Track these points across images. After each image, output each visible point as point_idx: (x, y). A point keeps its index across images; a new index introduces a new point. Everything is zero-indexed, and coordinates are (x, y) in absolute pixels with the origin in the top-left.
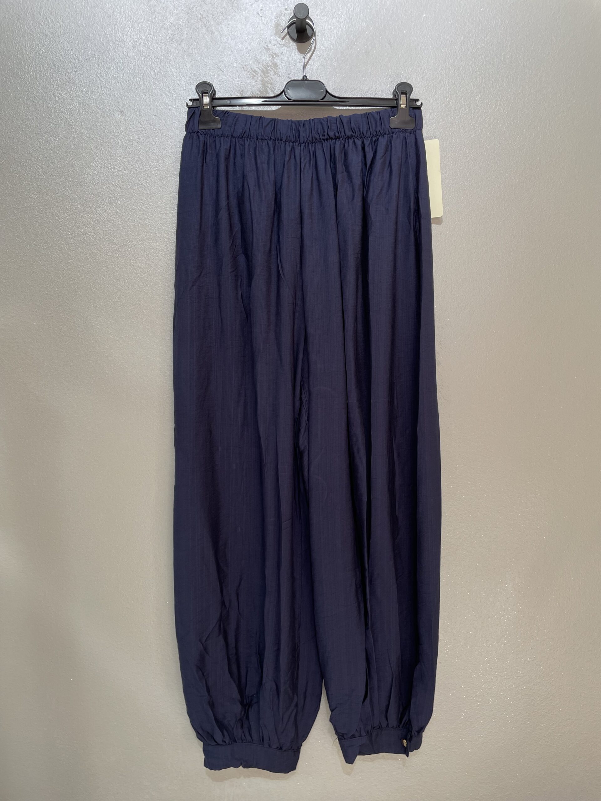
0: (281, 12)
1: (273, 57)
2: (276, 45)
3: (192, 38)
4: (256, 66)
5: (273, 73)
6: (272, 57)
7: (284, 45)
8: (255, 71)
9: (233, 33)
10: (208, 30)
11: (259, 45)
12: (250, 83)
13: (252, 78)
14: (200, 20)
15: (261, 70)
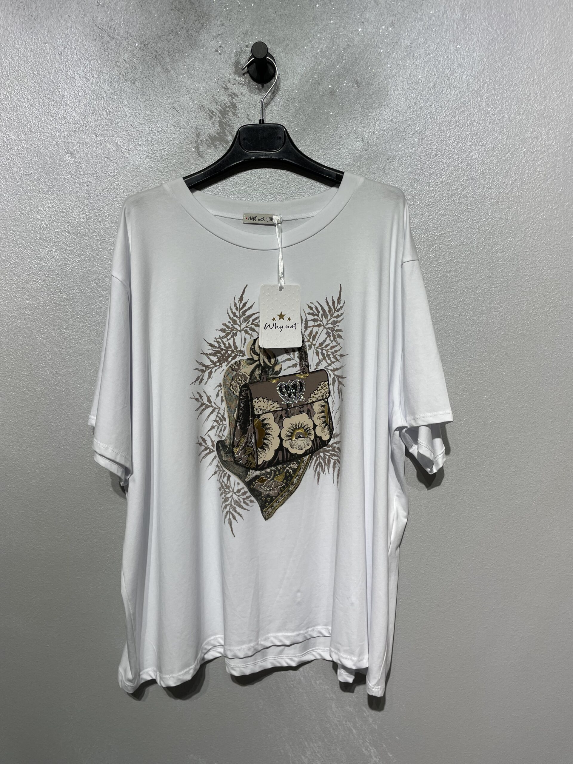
0: (241, 49)
1: (232, 97)
2: (235, 84)
3: (146, 76)
4: (214, 107)
5: (232, 114)
7: (244, 85)
8: (212, 112)
10: (163, 68)
11: (217, 85)
13: (209, 119)
15: (219, 112)
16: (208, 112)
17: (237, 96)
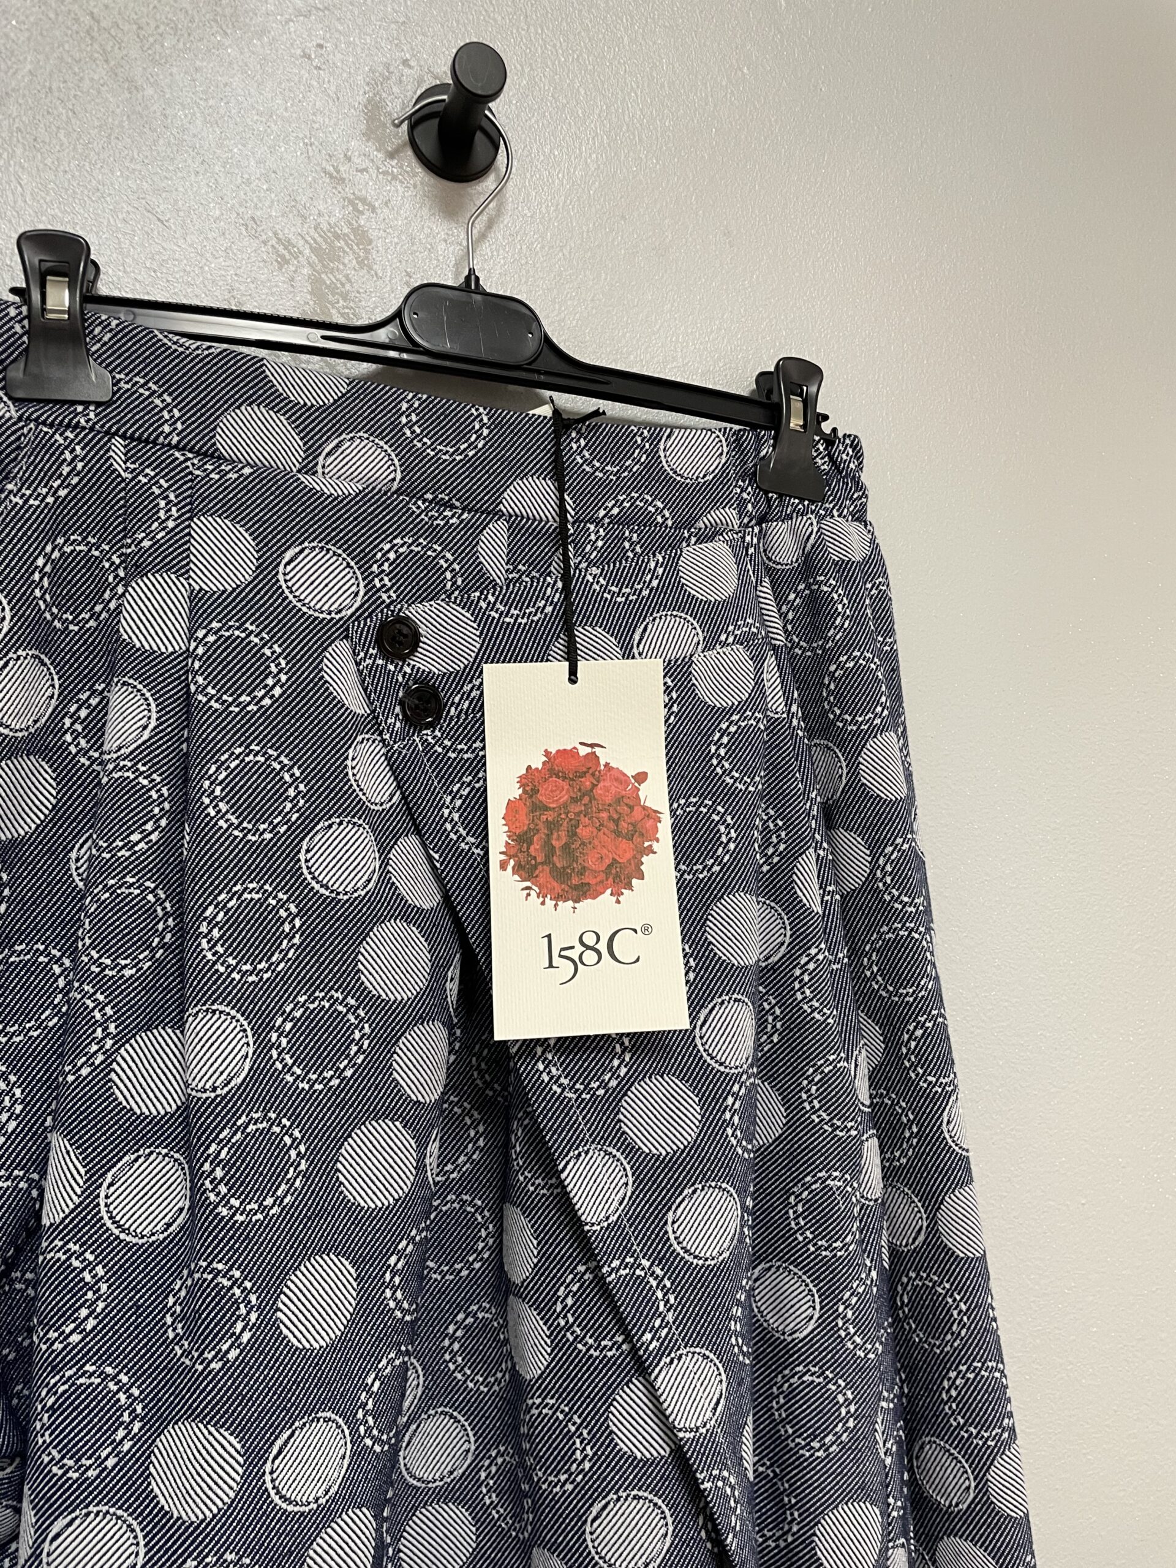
0: (387, 66)
1: (356, 209)
2: (366, 170)
3: (50, 88)
4: (293, 229)
5: (354, 262)
6: (351, 208)
7: (394, 178)
8: (288, 244)
9: (211, 102)
10: (116, 75)
11: (306, 160)
12: (269, 281)
13: (275, 264)
14: (88, 32)
15: (311, 247)
16: (274, 242)
17: (373, 209)
